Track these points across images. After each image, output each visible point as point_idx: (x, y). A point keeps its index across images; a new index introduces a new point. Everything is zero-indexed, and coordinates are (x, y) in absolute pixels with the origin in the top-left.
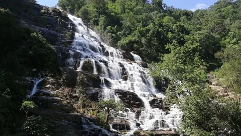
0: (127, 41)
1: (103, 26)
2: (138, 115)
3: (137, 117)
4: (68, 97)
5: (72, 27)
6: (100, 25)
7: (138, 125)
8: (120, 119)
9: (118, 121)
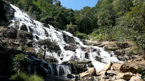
0: (46, 18)
1: (31, 11)
2: (59, 54)
3: (59, 56)
4: (12, 44)
5: (13, 10)
6: (29, 11)
7: (62, 59)
8: (49, 56)
9: (49, 58)
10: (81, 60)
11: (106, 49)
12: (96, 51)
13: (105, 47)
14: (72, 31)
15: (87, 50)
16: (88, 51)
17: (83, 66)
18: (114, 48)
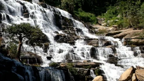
2: (46, 49)
3: (46, 51)
7: (49, 58)
8: (28, 52)
9: (27, 55)
10: (82, 61)
11: (128, 42)
12: (110, 46)
13: (125, 39)
14: (71, 8)
15: (94, 43)
16: (96, 45)
17: (85, 72)
18: (140, 41)
